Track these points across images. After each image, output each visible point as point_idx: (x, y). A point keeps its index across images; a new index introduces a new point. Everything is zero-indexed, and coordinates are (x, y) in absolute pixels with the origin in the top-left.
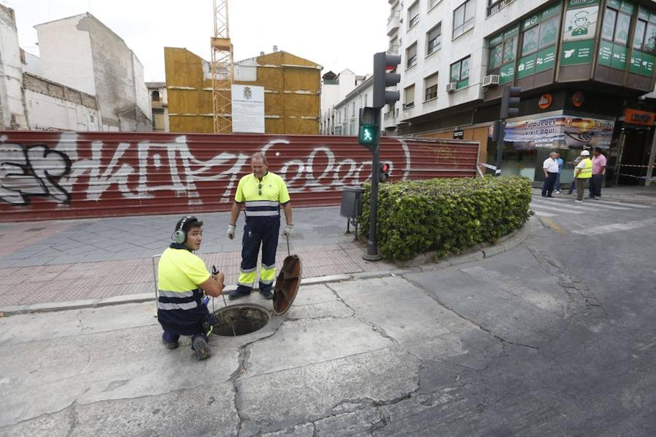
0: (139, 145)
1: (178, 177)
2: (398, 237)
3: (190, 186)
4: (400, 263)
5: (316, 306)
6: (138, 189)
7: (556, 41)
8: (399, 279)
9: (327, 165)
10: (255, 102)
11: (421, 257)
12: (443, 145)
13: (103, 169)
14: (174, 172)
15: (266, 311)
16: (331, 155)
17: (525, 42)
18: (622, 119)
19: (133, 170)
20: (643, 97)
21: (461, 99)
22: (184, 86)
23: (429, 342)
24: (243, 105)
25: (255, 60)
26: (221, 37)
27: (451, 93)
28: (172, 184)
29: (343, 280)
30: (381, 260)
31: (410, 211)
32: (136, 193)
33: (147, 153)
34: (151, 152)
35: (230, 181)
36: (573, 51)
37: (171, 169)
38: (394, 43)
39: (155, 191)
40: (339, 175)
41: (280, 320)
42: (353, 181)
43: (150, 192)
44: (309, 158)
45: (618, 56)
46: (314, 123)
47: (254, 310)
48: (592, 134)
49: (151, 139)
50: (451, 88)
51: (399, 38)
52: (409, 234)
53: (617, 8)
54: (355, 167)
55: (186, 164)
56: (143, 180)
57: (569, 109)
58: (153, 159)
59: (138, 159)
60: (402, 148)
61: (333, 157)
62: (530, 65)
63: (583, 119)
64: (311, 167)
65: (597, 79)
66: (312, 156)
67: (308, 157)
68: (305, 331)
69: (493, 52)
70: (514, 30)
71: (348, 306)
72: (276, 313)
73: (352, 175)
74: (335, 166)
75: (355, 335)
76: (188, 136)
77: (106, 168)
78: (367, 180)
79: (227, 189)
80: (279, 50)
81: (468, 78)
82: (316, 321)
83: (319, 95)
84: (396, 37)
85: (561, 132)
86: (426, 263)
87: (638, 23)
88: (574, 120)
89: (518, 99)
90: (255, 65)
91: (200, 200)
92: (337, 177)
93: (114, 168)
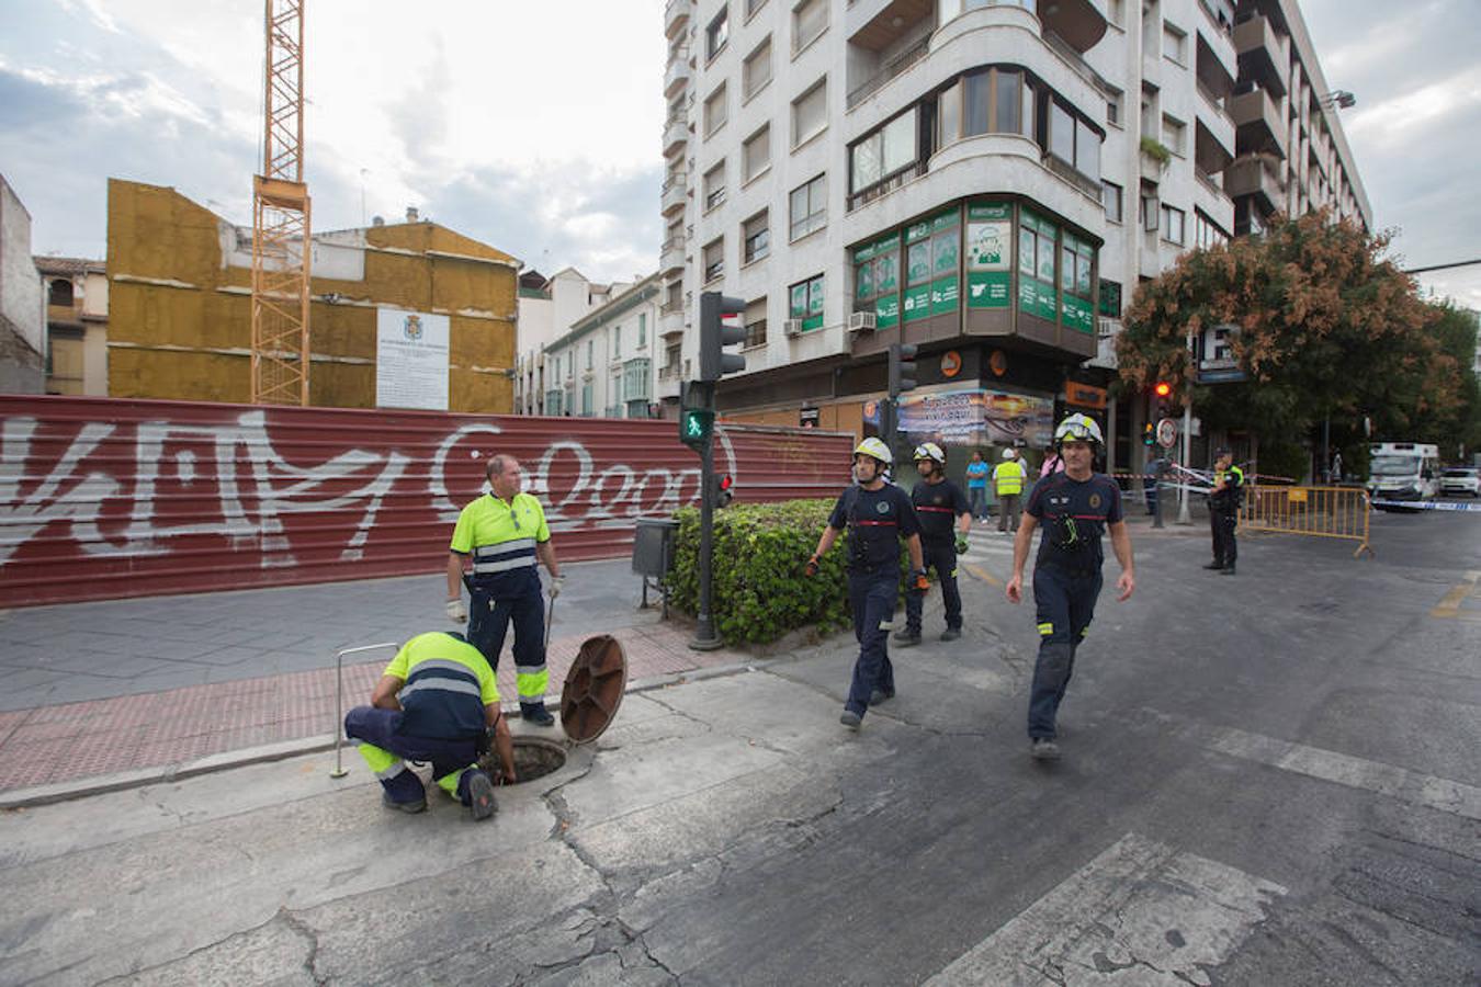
0: (140, 429)
1: (238, 503)
2: (755, 602)
3: (269, 525)
4: (757, 649)
5: (640, 726)
6: (128, 534)
7: (958, 268)
8: (762, 675)
9: (577, 478)
10: (429, 346)
11: (791, 637)
12: (795, 438)
13: (28, 486)
14: (228, 491)
15: (553, 745)
16: (585, 457)
17: (912, 264)
18: (1062, 397)
19: (117, 486)
20: (1086, 364)
21: (810, 351)
22: (163, 278)
23: (840, 748)
24: (403, 351)
25: (362, 233)
26: (282, 178)
27: (793, 337)
28: (221, 519)
29: (668, 684)
30: (722, 647)
31: (772, 555)
32: (122, 542)
33: (160, 448)
34: (172, 446)
35: (366, 512)
36: (983, 286)
37: (222, 485)
38: (677, 231)
39: (173, 537)
40: (601, 498)
41: (587, 750)
42: (630, 507)
43: (158, 541)
44: (541, 463)
45: (1045, 301)
46: (502, 383)
47: (524, 746)
48: (1025, 421)
49: (169, 416)
50: (793, 330)
51: (687, 223)
52: (772, 595)
53: (1034, 228)
54: (632, 480)
55: (260, 474)
56: (143, 512)
57: (988, 379)
58: (176, 463)
59: (134, 463)
60: (720, 443)
61: (590, 460)
62: (922, 301)
63: (1010, 396)
64: (544, 482)
65: (1022, 334)
66: (547, 459)
67: (538, 460)
68: (641, 760)
69: (861, 272)
70: (892, 241)
71: (695, 720)
72: (576, 742)
73: (627, 497)
74: (594, 478)
75: (727, 754)
76: (268, 411)
77: (41, 482)
78: (658, 505)
79: (358, 530)
80: (421, 219)
81: (821, 314)
82: (652, 746)
83: (514, 321)
84: (681, 222)
85: (979, 417)
86: (802, 646)
87: (1065, 253)
88: (996, 398)
89: (913, 365)
90: (361, 246)
91: (290, 556)
92: (598, 501)
93: (63, 482)
